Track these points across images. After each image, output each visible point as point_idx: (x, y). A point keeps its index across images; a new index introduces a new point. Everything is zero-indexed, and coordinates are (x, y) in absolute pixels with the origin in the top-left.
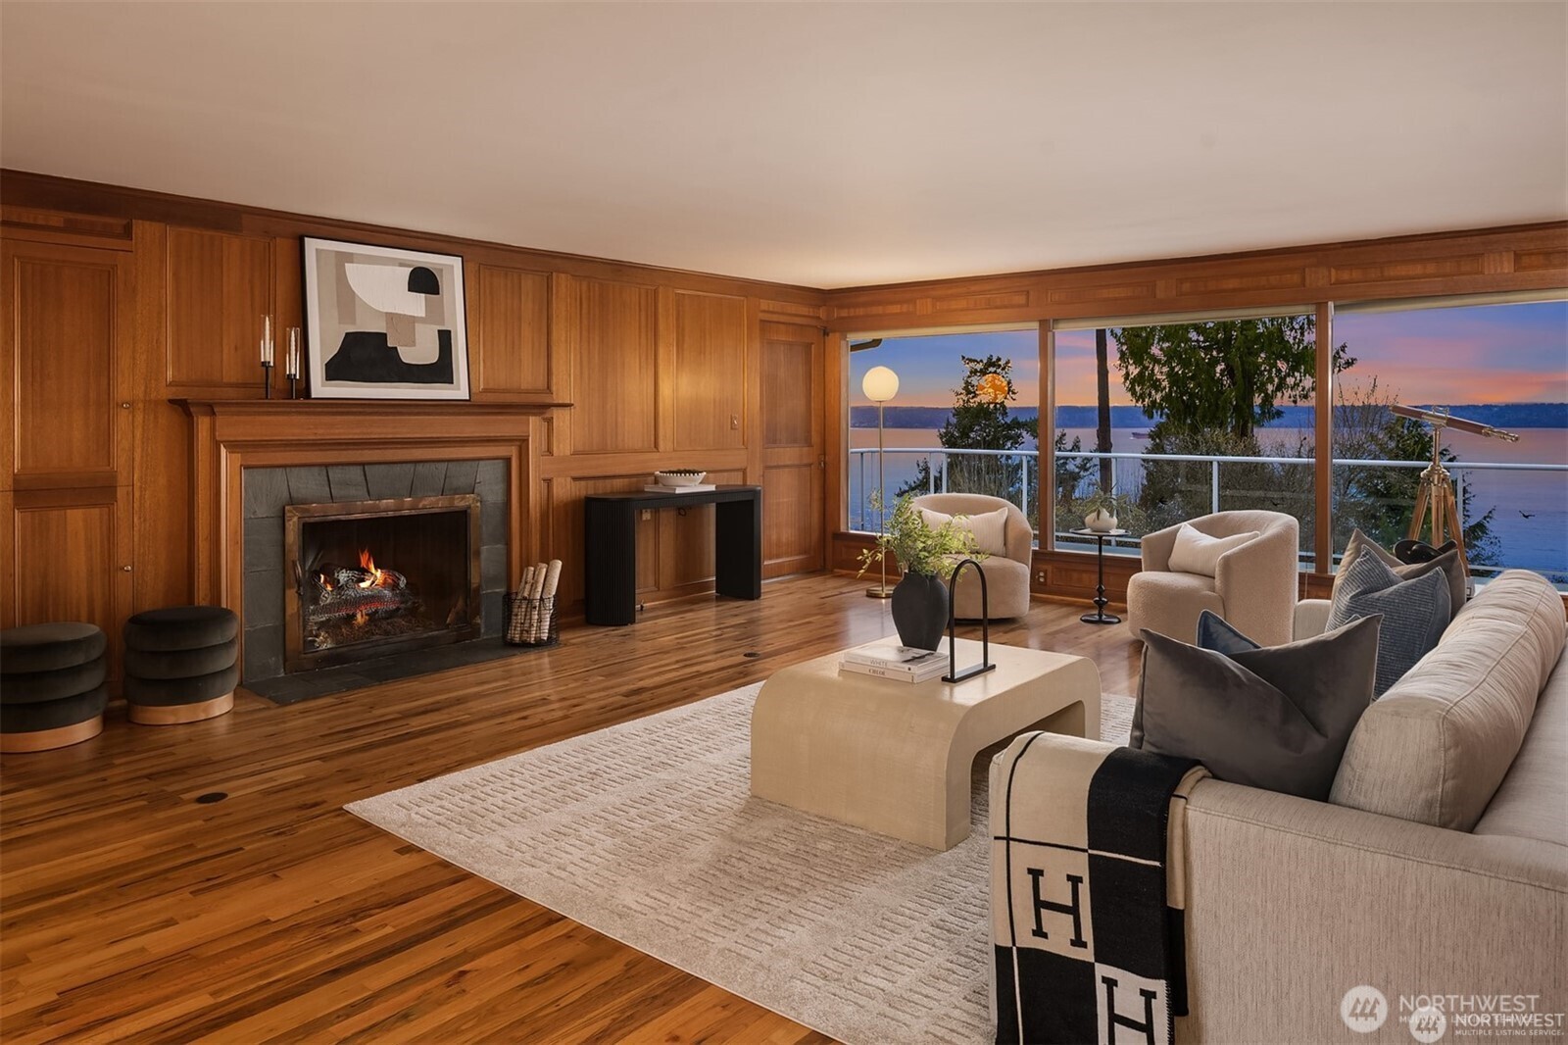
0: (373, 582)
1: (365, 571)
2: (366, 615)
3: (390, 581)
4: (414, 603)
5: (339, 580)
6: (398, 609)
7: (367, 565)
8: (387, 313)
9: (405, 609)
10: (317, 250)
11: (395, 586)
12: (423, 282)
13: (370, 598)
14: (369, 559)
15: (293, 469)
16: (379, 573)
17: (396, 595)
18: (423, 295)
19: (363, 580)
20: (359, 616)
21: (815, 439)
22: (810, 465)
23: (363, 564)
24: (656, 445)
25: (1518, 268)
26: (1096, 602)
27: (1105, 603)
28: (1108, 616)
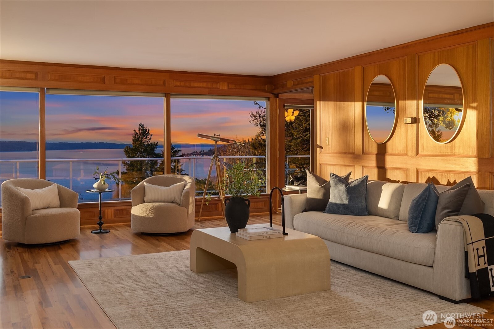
25: (228, 88)
26: (98, 224)
27: (103, 224)
28: (104, 230)
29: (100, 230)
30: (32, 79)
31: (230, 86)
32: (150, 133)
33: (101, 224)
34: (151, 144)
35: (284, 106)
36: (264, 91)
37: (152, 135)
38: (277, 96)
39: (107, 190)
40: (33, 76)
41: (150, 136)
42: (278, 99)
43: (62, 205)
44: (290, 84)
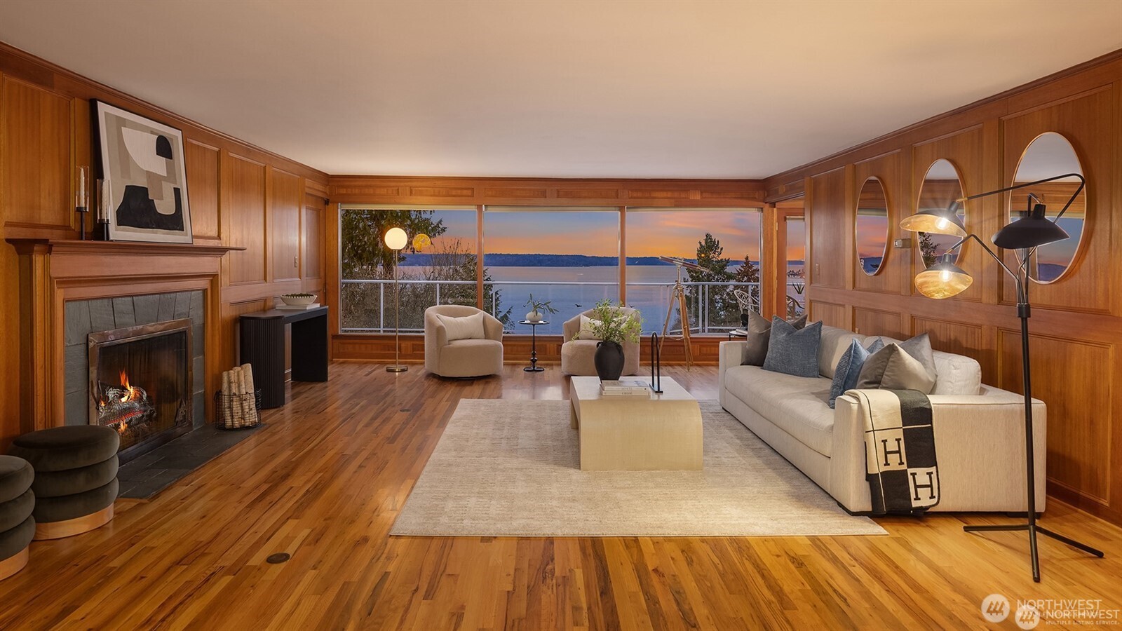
0: (129, 397)
1: (124, 388)
2: (126, 423)
3: (138, 395)
4: (151, 411)
5: (108, 397)
6: (143, 416)
7: (125, 384)
8: (147, 171)
9: (147, 416)
10: (105, 112)
11: (140, 399)
12: (164, 148)
13: (127, 411)
14: (126, 379)
15: (93, 301)
16: (131, 390)
17: (141, 406)
18: (164, 158)
19: (122, 396)
20: (122, 425)
21: (322, 274)
22: (319, 291)
23: (123, 383)
24: (265, 279)
25: (701, 198)
26: (532, 360)
27: (536, 360)
28: (538, 368)
29: (534, 367)
30: (468, 196)
31: (704, 195)
32: (720, 246)
33: (534, 361)
34: (722, 260)
35: (785, 219)
36: (754, 199)
37: (722, 249)
38: (773, 205)
39: (541, 322)
40: (469, 192)
41: (719, 250)
42: (775, 209)
43: (487, 337)
44: (782, 189)
